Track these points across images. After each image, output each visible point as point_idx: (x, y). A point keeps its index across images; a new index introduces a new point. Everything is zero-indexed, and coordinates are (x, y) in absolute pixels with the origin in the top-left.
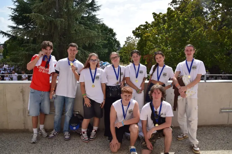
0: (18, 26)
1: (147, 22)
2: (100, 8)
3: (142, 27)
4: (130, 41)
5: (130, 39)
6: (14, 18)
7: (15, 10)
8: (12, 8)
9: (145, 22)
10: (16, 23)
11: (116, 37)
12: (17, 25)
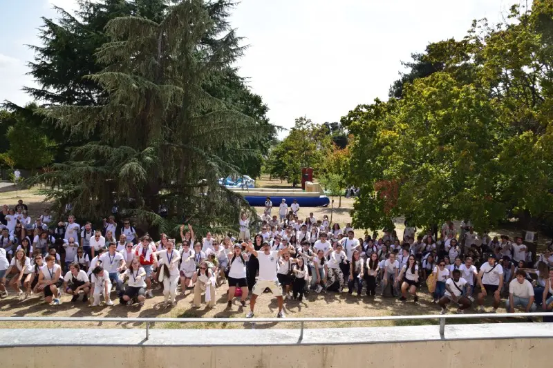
0: (46, 88)
1: (378, 101)
2: (244, 51)
3: (365, 110)
4: (305, 127)
5: (304, 122)
6: (40, 71)
7: (46, 52)
8: (38, 48)
9: (375, 100)
10: (42, 81)
11: (268, 115)
12: (44, 87)
